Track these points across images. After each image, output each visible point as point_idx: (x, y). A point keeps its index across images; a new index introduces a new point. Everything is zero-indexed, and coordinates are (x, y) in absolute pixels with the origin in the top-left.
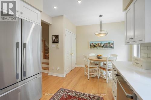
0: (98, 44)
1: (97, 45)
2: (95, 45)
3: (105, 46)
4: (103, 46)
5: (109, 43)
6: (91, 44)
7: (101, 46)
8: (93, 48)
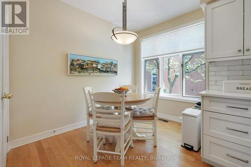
0: (92, 64)
1: (88, 64)
2: (83, 65)
3: (104, 69)
4: (101, 69)
5: (111, 64)
6: (73, 60)
7: (97, 68)
8: (79, 72)
